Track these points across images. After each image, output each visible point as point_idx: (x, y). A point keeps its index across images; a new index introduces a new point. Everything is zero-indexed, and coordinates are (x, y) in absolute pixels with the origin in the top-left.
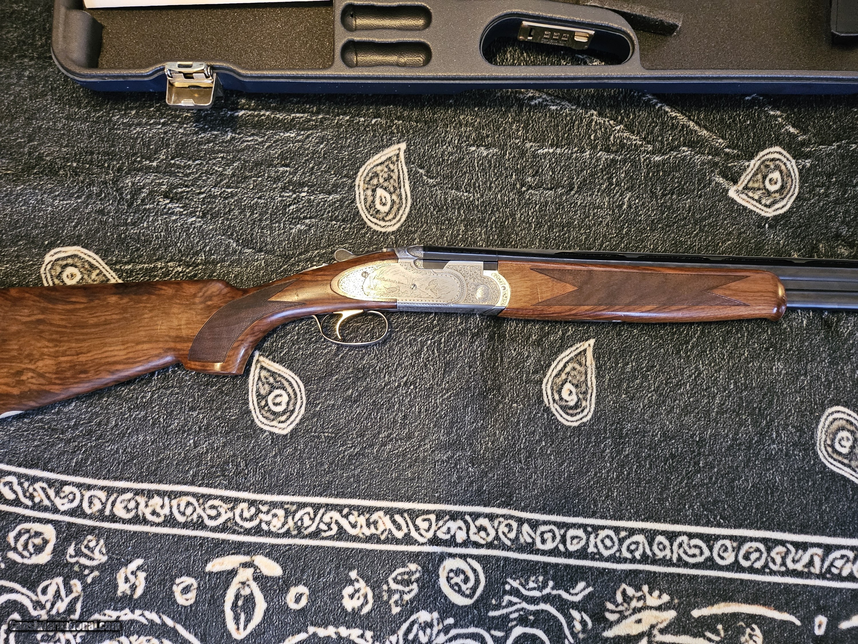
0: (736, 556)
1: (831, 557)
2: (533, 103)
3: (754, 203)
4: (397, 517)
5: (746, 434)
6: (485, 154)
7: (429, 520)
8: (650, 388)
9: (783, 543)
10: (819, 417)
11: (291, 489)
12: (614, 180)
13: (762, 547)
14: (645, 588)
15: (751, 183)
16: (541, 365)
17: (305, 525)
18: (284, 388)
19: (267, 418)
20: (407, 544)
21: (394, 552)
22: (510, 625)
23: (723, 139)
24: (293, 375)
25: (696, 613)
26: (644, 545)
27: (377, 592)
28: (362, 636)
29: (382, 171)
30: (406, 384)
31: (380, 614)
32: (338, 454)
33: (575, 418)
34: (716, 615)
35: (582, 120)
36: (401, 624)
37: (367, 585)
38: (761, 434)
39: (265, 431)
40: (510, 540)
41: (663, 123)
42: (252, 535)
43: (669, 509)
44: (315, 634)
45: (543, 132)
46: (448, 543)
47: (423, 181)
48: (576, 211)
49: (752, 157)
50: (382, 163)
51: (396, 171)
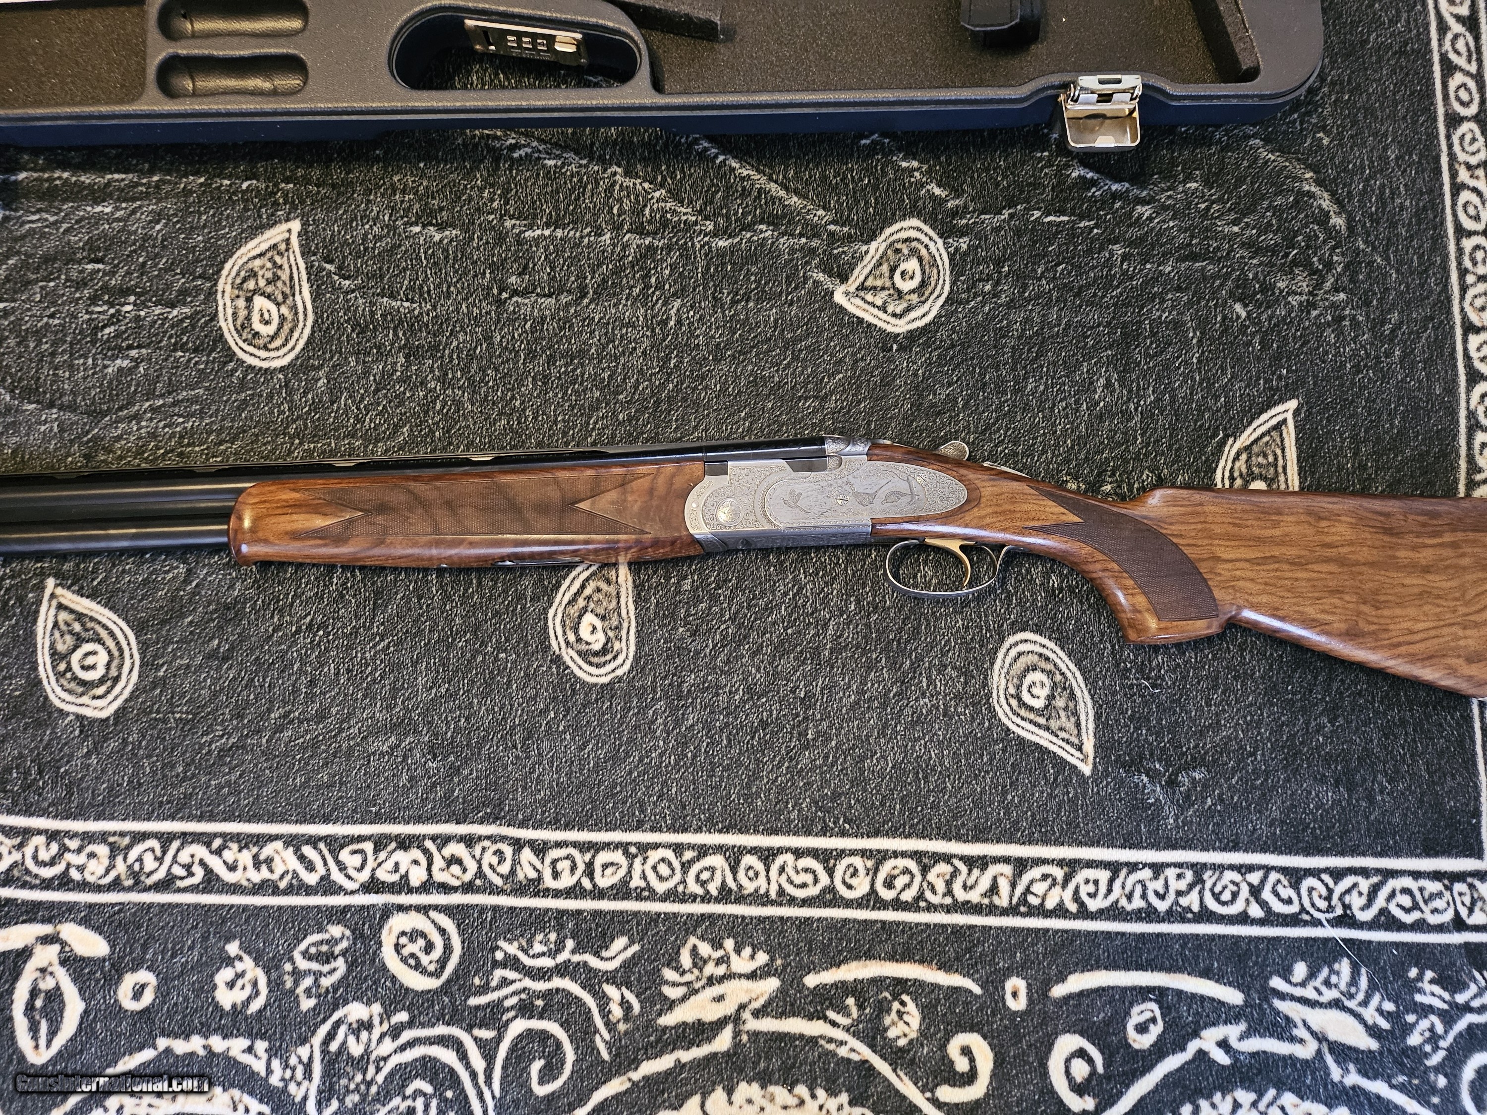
0: (873, 883)
1: (1026, 878)
2: (516, 155)
3: (875, 311)
4: (307, 850)
5: (879, 683)
6: (437, 238)
7: (362, 852)
8: (723, 615)
9: (947, 858)
10: (996, 651)
11: (120, 810)
12: (653, 280)
13: (912, 865)
14: (729, 944)
15: (870, 279)
16: (544, 586)
17: (147, 869)
18: (100, 641)
19: (70, 692)
20: (325, 894)
21: (302, 908)
22: (504, 1018)
23: (824, 208)
24: (115, 617)
25: (811, 980)
26: (723, 872)
27: (274, 975)
28: (250, 1050)
29: (262, 267)
30: (310, 626)
31: (281, 1011)
32: (201, 748)
33: (603, 671)
34: (844, 983)
35: (597, 184)
36: (317, 1026)
37: (257, 965)
38: (903, 682)
39: (68, 714)
40: (502, 876)
41: (728, 187)
42: (54, 889)
43: (762, 812)
44: (168, 1051)
45: (534, 202)
46: (397, 888)
47: (333, 283)
48: (592, 332)
49: (872, 237)
50: (261, 255)
51: (286, 266)
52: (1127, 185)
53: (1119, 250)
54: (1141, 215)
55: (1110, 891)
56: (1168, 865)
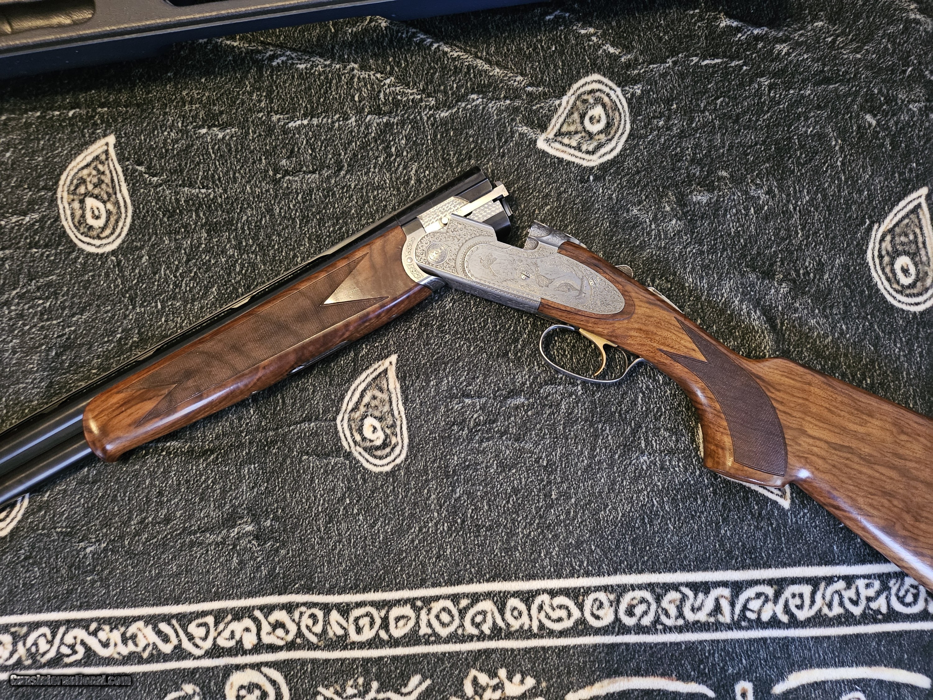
0: (616, 612)
1: (743, 597)
2: (274, 64)
3: (572, 151)
4: (163, 627)
5: (606, 448)
6: (220, 136)
7: (205, 625)
9: (675, 587)
11: (18, 607)
12: (393, 149)
13: (647, 595)
14: (502, 673)
16: (332, 400)
17: (41, 651)
20: (178, 659)
21: (162, 672)
23: (522, 75)
25: (571, 698)
26: (493, 614)
29: (89, 175)
32: (78, 553)
35: (340, 78)
38: (625, 446)
40: (316, 635)
41: (443, 68)
43: (520, 562)
45: (292, 99)
46: (234, 652)
47: (144, 181)
48: (351, 197)
49: (563, 92)
50: (87, 166)
51: (107, 172)
52: (766, 29)
53: (765, 81)
54: (780, 52)
55: (813, 602)
56: (858, 577)
